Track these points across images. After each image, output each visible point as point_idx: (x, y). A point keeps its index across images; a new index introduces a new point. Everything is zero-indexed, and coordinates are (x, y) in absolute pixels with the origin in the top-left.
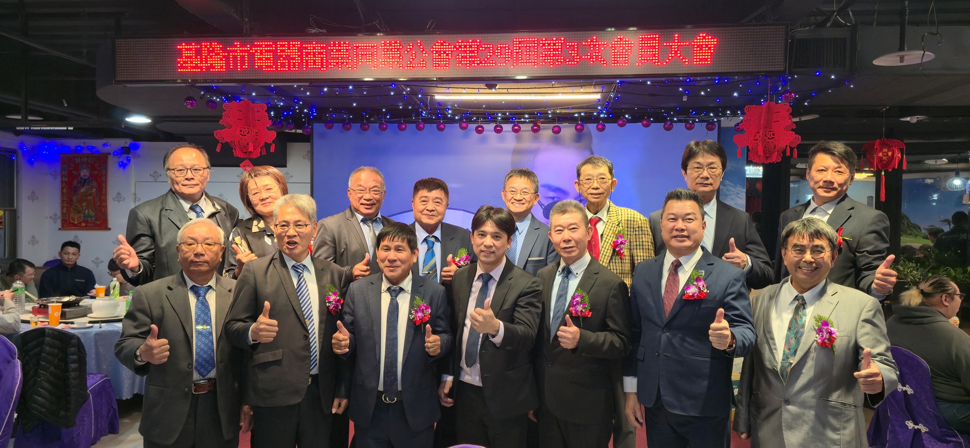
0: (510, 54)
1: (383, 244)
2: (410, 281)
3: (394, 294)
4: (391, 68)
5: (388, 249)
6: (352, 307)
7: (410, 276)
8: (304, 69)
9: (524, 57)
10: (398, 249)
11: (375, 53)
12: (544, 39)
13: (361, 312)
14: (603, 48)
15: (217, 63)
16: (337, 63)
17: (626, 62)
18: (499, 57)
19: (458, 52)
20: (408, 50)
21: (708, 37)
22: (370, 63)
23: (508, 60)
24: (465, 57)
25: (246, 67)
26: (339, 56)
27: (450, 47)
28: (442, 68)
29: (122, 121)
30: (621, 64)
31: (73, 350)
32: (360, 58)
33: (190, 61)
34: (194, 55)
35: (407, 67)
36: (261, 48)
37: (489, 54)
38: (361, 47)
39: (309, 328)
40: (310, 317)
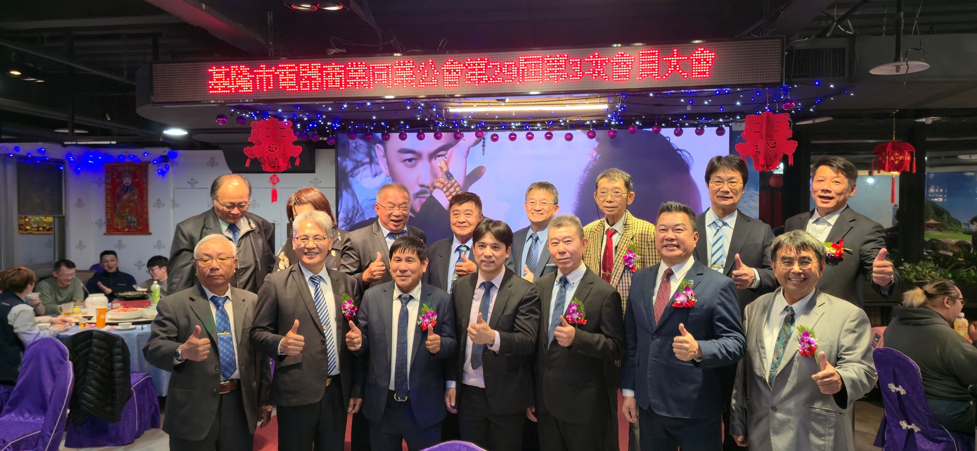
0: (516, 71)
1: (395, 255)
2: (419, 290)
3: (404, 301)
4: (405, 86)
5: (400, 260)
6: (366, 312)
7: (420, 286)
8: (325, 89)
9: (530, 74)
10: (408, 260)
11: (390, 72)
12: (548, 56)
13: (374, 318)
14: (604, 64)
15: (245, 85)
16: (355, 82)
17: (627, 76)
18: (506, 73)
19: (467, 70)
20: (421, 69)
21: (706, 51)
22: (386, 82)
23: (514, 77)
24: (474, 75)
25: (272, 88)
26: (357, 76)
27: (459, 65)
28: (453, 85)
29: (161, 134)
30: (622, 79)
31: (117, 350)
32: (376, 77)
33: (220, 83)
34: (224, 77)
35: (420, 85)
36: (285, 70)
37: (496, 71)
38: (377, 66)
39: (326, 335)
40: (328, 324)
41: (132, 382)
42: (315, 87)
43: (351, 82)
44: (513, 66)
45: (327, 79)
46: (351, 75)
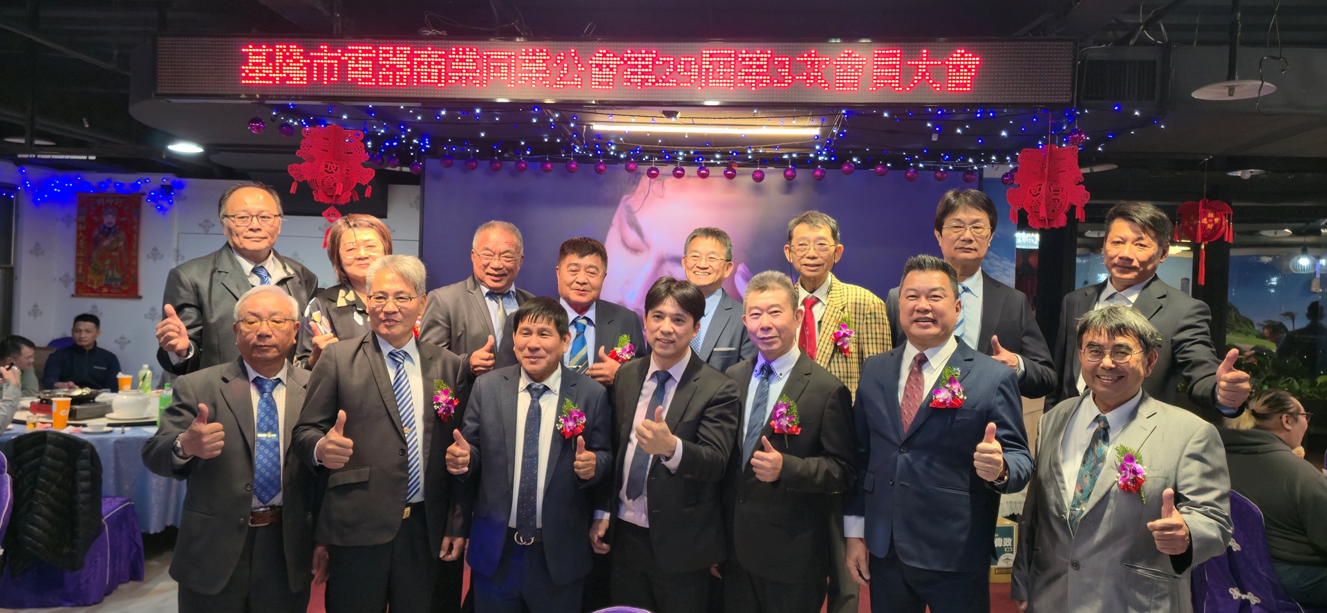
0: (697, 70)
1: (521, 325)
2: (558, 378)
3: (535, 394)
4: (533, 86)
5: (529, 333)
6: (478, 409)
7: (559, 372)
8: (415, 84)
9: (716, 75)
10: (541, 333)
11: (513, 65)
12: (744, 52)
13: (489, 418)
14: (824, 66)
15: (296, 74)
16: (460, 77)
17: (856, 85)
18: (682, 74)
19: (625, 66)
20: (558, 62)
21: (968, 54)
22: (506, 78)
23: (694, 79)
24: (636, 73)
25: (336, 79)
26: (464, 67)
27: (615, 59)
28: (604, 87)
29: (163, 149)
30: (848, 89)
31: (83, 462)
32: (492, 71)
33: (259, 69)
34: (264, 61)
35: (556, 84)
36: (357, 55)
37: (668, 70)
38: (494, 55)
39: (408, 440)
40: (411, 424)
41: (104, 511)
42: (401, 81)
43: (455, 76)
44: (693, 63)
45: (419, 70)
46: (455, 65)
